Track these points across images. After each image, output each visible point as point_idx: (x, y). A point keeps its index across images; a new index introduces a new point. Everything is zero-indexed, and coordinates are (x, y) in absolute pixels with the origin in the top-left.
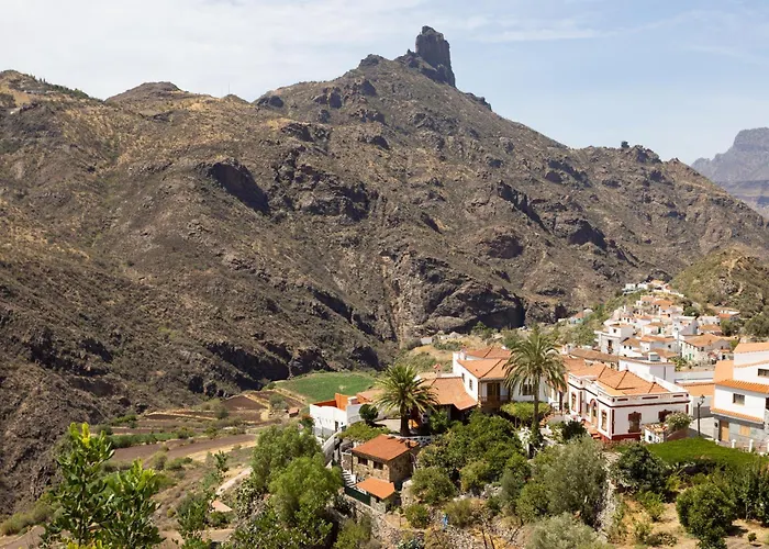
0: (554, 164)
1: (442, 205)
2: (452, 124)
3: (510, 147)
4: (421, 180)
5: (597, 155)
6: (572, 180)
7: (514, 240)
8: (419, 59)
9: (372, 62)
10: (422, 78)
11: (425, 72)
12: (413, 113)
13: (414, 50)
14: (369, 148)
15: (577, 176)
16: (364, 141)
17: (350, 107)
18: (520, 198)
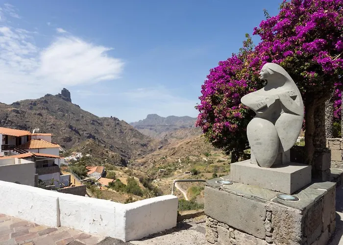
0: (93, 121)
1: (54, 130)
2: (67, 111)
3: (83, 117)
4: (49, 124)
5: (105, 119)
6: (97, 124)
7: (70, 138)
8: (62, 96)
9: (48, 95)
10: (62, 100)
11: (63, 99)
12: (57, 108)
13: (61, 93)
14: (36, 116)
15: (99, 123)
16: (35, 114)
17: (39, 106)
18: (74, 128)
